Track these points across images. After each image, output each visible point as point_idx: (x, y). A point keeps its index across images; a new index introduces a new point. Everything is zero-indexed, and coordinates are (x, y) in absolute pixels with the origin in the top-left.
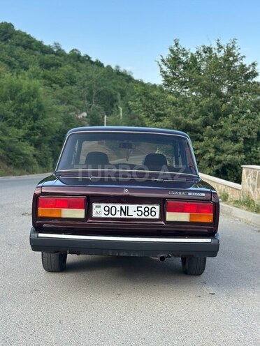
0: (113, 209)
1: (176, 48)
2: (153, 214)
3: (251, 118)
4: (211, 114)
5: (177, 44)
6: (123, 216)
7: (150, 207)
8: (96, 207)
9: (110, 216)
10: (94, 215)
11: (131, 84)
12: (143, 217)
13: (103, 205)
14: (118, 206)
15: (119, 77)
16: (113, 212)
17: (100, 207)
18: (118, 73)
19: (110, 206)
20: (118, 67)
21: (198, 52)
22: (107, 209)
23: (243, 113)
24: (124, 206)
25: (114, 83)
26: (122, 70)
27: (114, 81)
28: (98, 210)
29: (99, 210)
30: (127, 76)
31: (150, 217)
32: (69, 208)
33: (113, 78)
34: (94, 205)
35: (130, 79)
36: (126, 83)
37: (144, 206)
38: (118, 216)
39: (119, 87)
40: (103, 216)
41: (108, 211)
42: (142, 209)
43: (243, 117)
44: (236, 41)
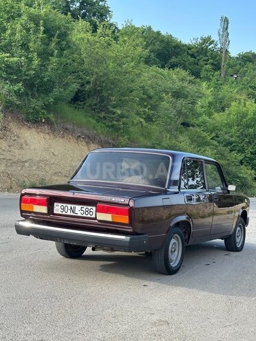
0: (66, 208)
2: (91, 213)
6: (72, 214)
7: (89, 208)
9: (64, 213)
10: (55, 212)
12: (84, 215)
13: (60, 205)
14: (69, 206)
16: (66, 211)
17: (58, 205)
19: (65, 205)
22: (62, 207)
24: (73, 206)
28: (57, 207)
31: (89, 216)
34: (55, 204)
37: (85, 207)
38: (69, 213)
40: (60, 213)
41: (63, 209)
42: (84, 209)
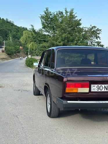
0: (101, 87)
1: (47, 12)
3: (82, 42)
4: (66, 41)
5: (47, 10)
6: (106, 90)
8: (93, 86)
9: (100, 91)
10: (92, 90)
11: (13, 27)
13: (96, 86)
14: (103, 86)
15: (8, 23)
16: (101, 89)
17: (95, 86)
18: (7, 22)
19: (100, 85)
20: (7, 19)
21: (57, 14)
22: (98, 87)
23: (79, 40)
24: (106, 86)
25: (6, 26)
26: (9, 20)
27: (6, 25)
29: (95, 88)
30: (11, 23)
32: (82, 88)
33: (5, 24)
34: (92, 85)
35: (13, 25)
36: (11, 27)
38: (103, 90)
39: (8, 28)
40: (96, 91)
41: (99, 88)
43: (79, 42)
44: (74, 10)
